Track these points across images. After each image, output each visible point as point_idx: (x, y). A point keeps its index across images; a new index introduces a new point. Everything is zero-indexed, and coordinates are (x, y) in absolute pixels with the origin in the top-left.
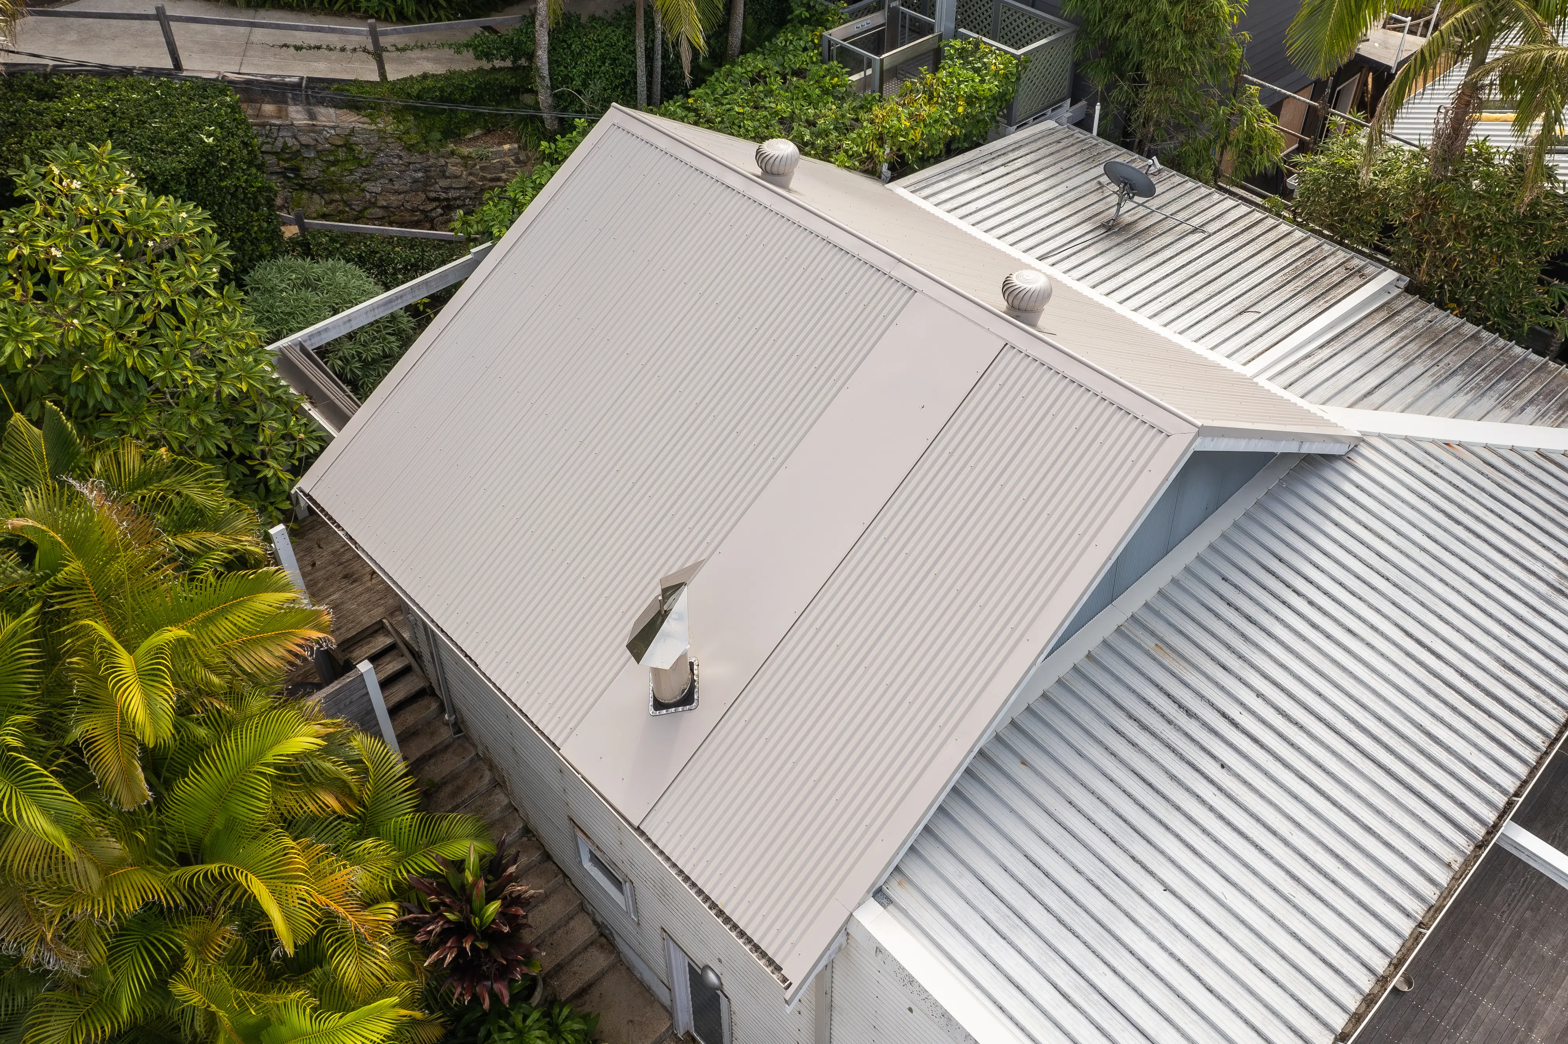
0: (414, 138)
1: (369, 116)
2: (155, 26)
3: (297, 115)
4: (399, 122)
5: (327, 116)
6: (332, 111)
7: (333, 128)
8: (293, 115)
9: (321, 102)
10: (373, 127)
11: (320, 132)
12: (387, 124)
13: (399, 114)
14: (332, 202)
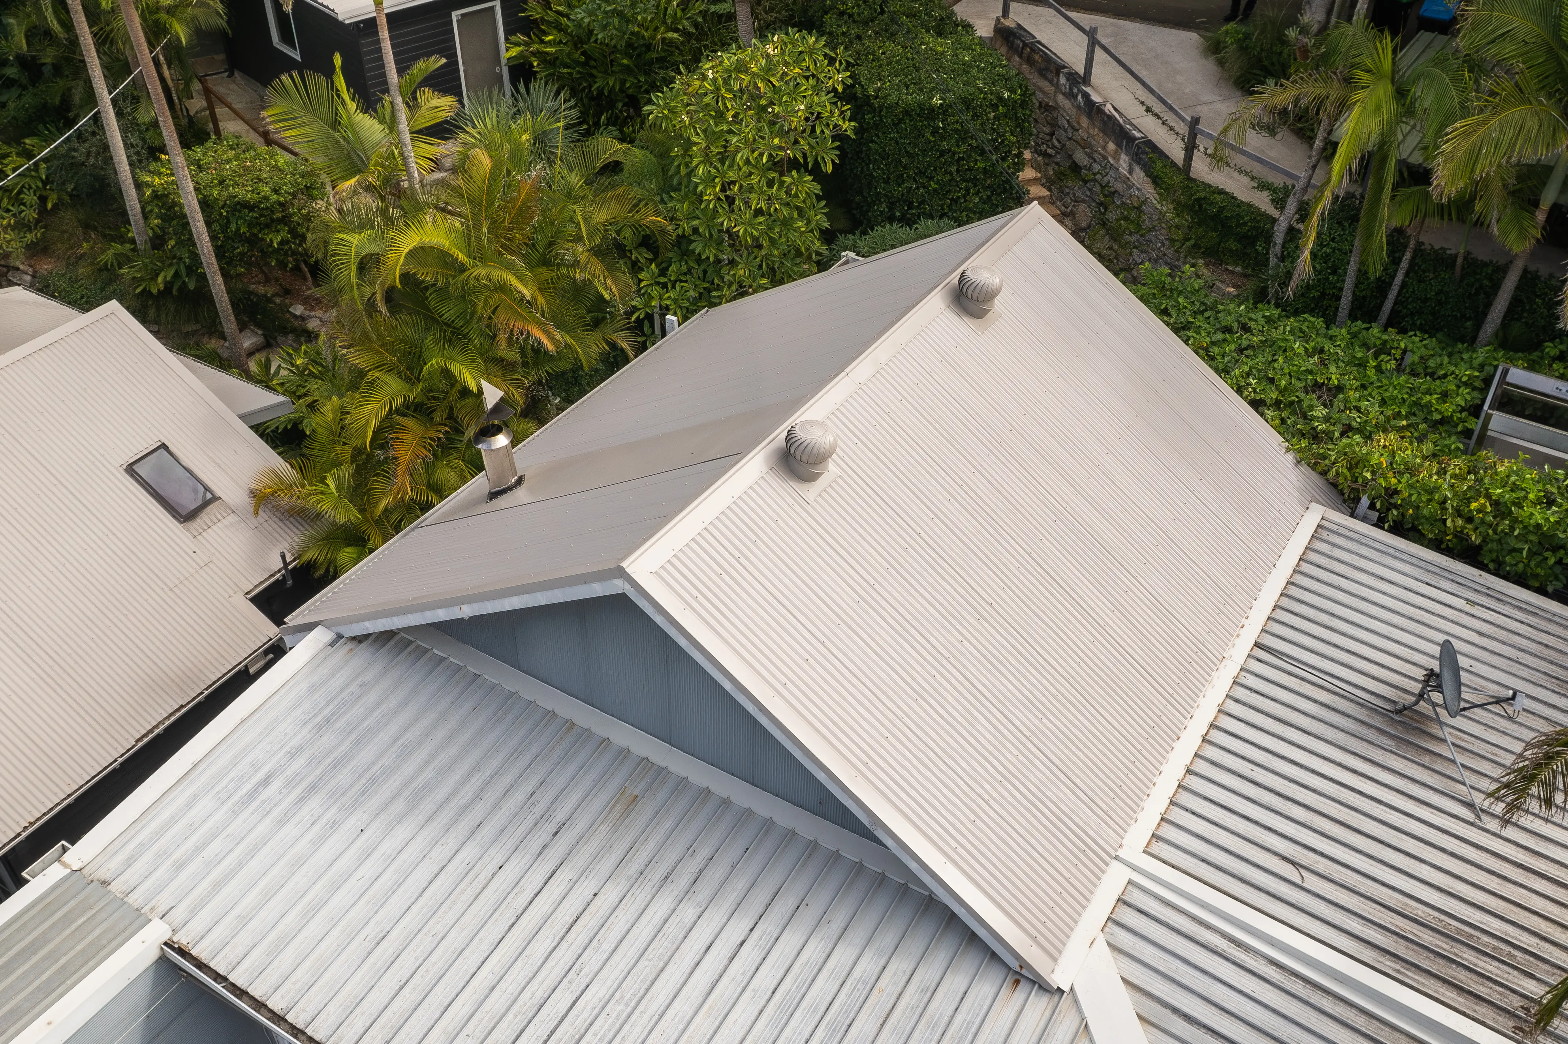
0: (1179, 235)
1: (1160, 194)
2: (1085, 39)
3: (1124, 162)
4: (1178, 215)
5: (1139, 177)
6: (1142, 174)
7: (1138, 189)
8: (1122, 162)
9: (1139, 163)
10: (1159, 206)
11: (1130, 187)
12: (1167, 209)
13: (1180, 208)
14: (1111, 248)
